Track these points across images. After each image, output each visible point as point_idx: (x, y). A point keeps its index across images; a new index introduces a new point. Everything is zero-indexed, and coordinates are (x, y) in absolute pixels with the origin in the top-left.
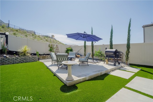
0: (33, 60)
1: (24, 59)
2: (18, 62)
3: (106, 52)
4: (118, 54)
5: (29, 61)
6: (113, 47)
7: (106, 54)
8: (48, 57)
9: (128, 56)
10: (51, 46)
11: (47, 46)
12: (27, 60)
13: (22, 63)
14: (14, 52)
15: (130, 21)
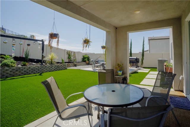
0: (64, 68)
1: (57, 67)
2: (53, 70)
3: (130, 59)
4: (138, 60)
5: (61, 69)
6: (132, 55)
7: (130, 60)
8: (71, 65)
9: (142, 62)
10: (69, 53)
11: (66, 53)
12: (60, 68)
13: (56, 71)
14: (36, 60)
15: (144, 38)
